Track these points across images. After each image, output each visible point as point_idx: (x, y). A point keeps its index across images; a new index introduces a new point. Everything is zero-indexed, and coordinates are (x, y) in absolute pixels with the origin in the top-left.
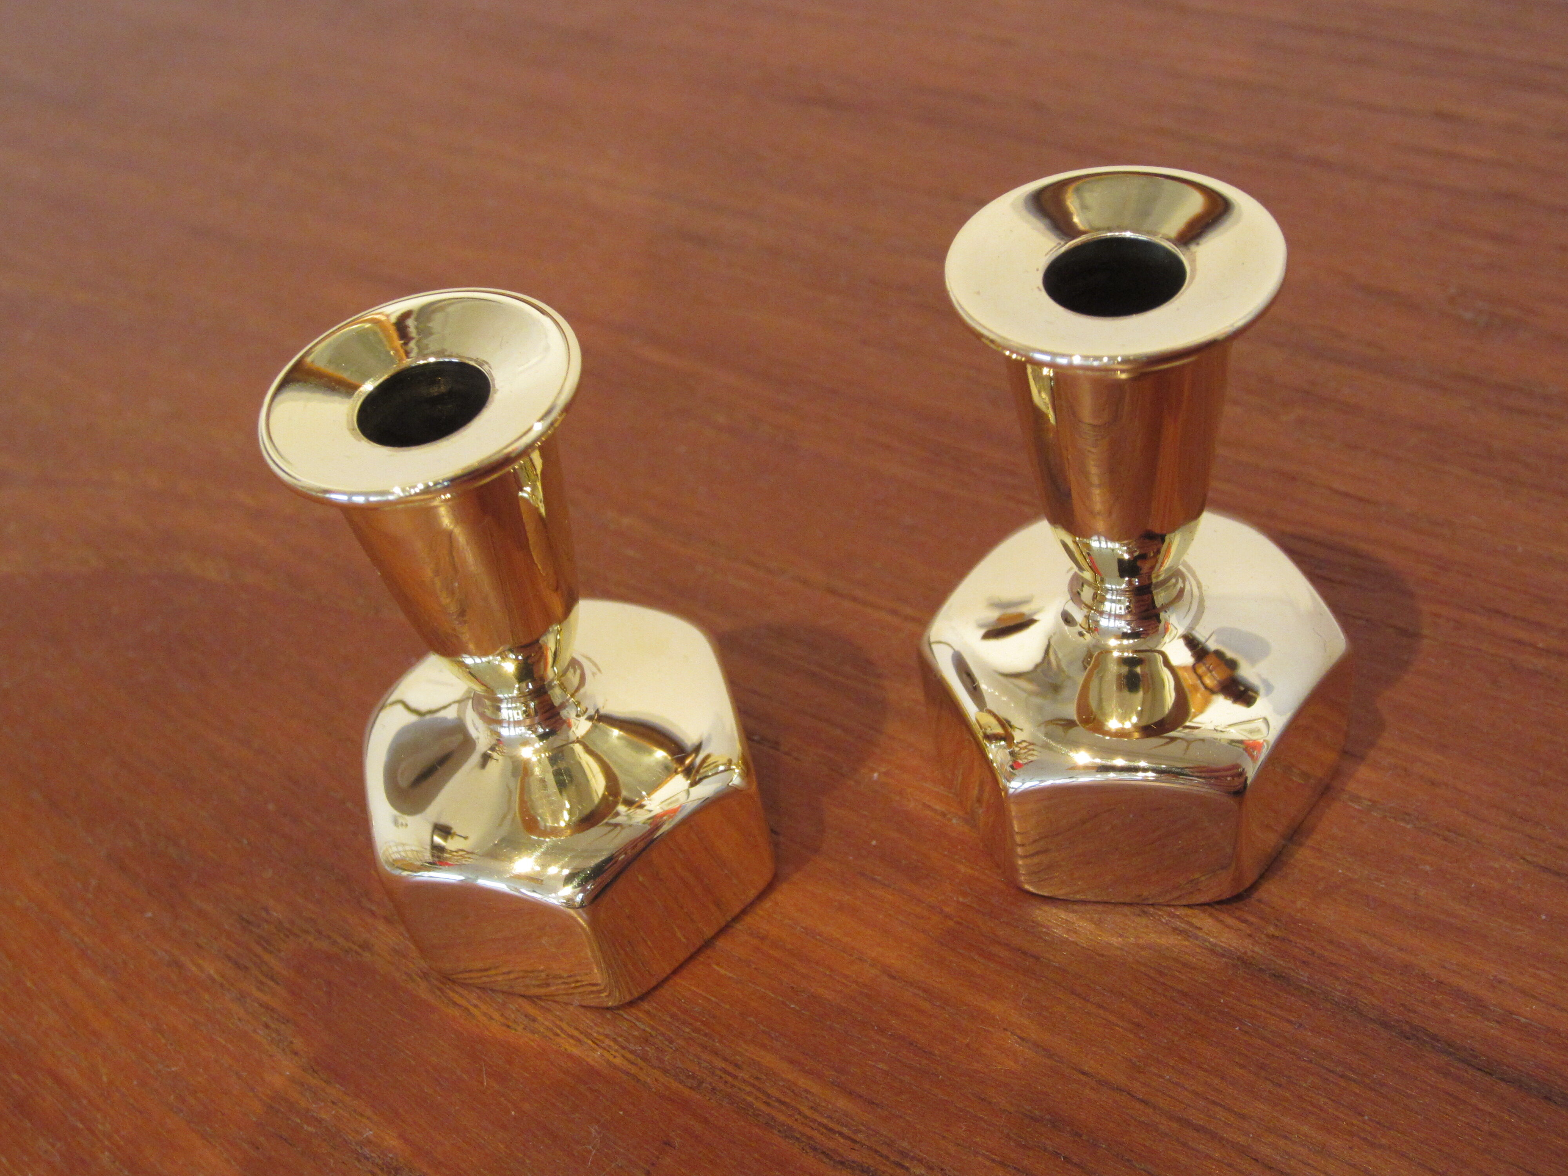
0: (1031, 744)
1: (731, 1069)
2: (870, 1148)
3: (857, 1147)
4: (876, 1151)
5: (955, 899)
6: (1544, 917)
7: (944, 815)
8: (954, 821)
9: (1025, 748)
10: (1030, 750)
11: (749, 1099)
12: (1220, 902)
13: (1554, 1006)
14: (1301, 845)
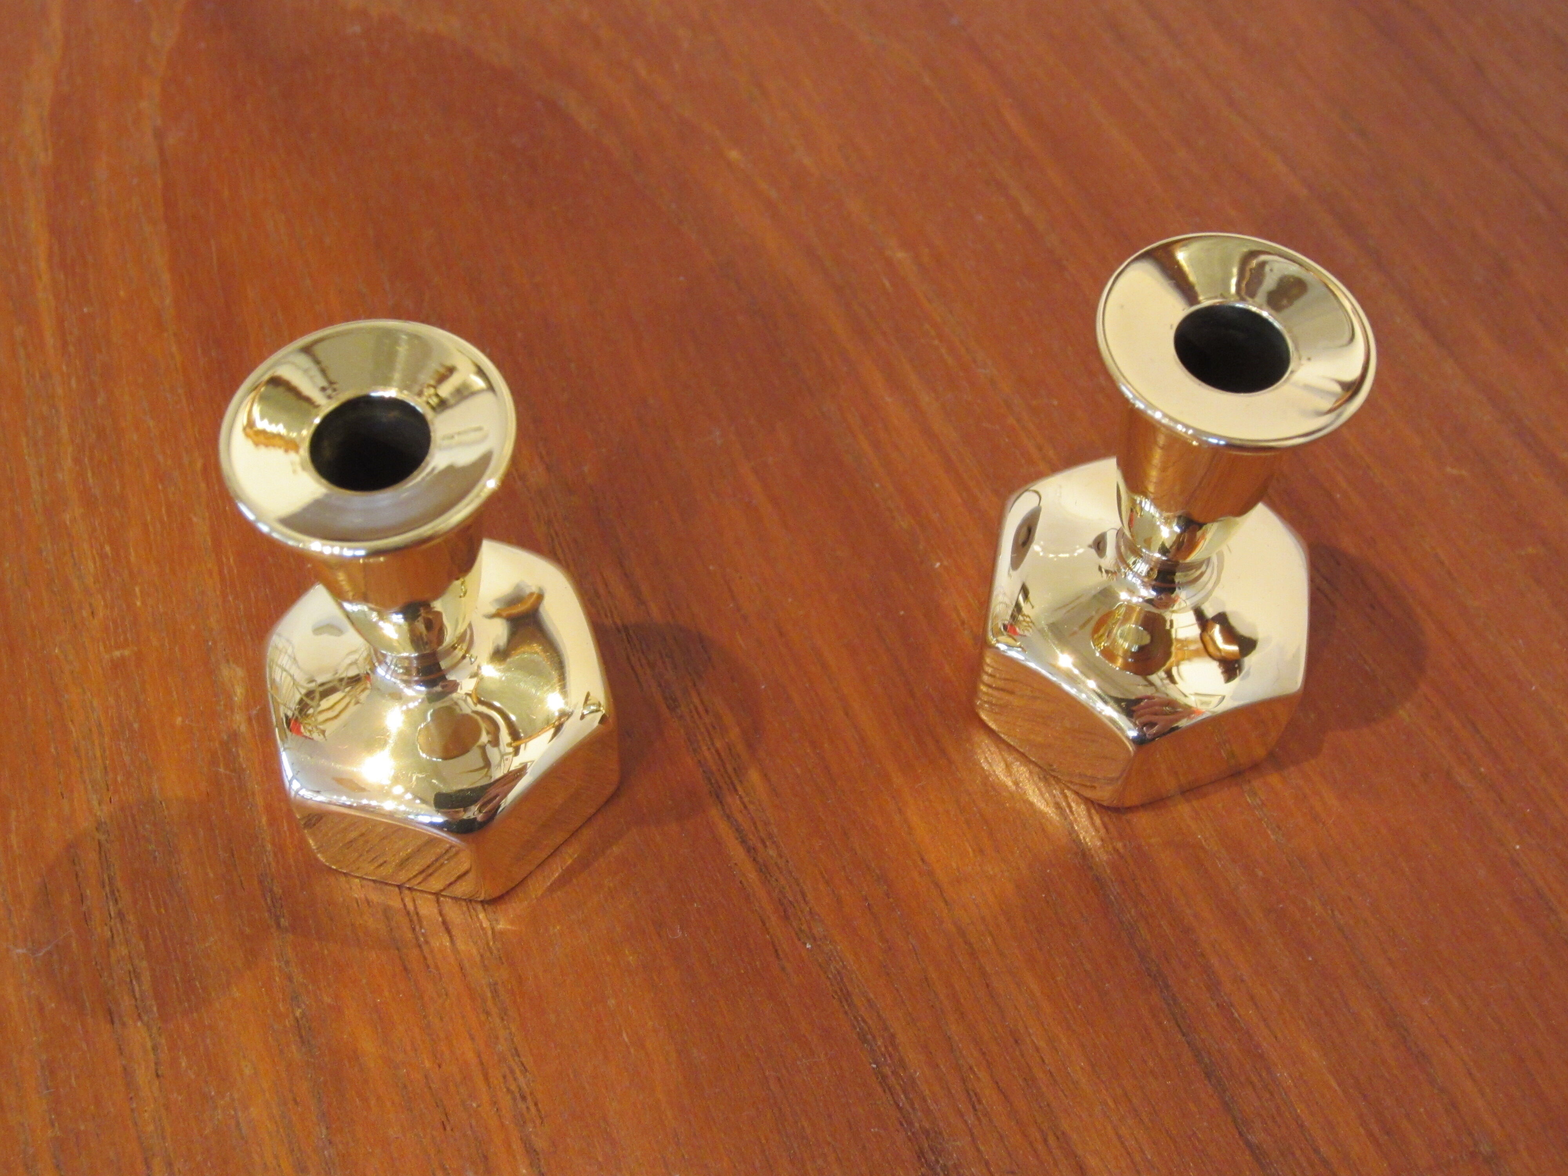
0: (1032, 622)
1: (701, 709)
2: (752, 818)
3: (745, 812)
4: (755, 823)
5: (927, 687)
6: (1310, 959)
7: (963, 623)
8: (966, 632)
9: (1028, 622)
10: (1029, 626)
11: (700, 738)
12: (1101, 806)
13: (1265, 1020)
14: (1188, 801)
